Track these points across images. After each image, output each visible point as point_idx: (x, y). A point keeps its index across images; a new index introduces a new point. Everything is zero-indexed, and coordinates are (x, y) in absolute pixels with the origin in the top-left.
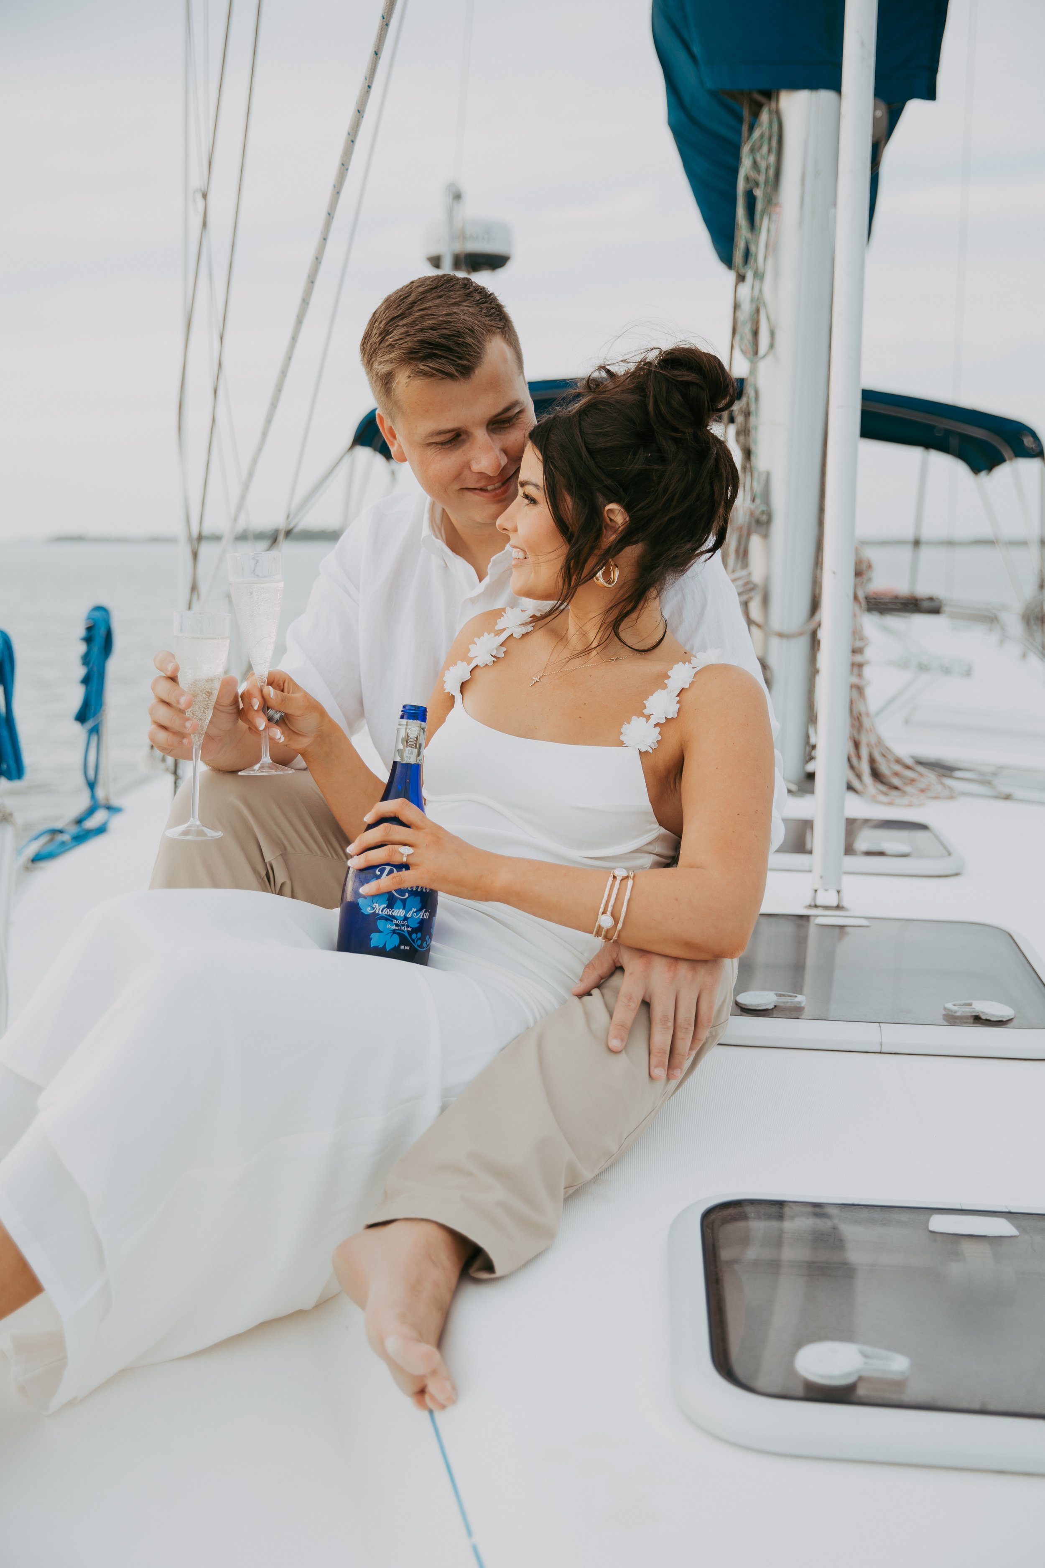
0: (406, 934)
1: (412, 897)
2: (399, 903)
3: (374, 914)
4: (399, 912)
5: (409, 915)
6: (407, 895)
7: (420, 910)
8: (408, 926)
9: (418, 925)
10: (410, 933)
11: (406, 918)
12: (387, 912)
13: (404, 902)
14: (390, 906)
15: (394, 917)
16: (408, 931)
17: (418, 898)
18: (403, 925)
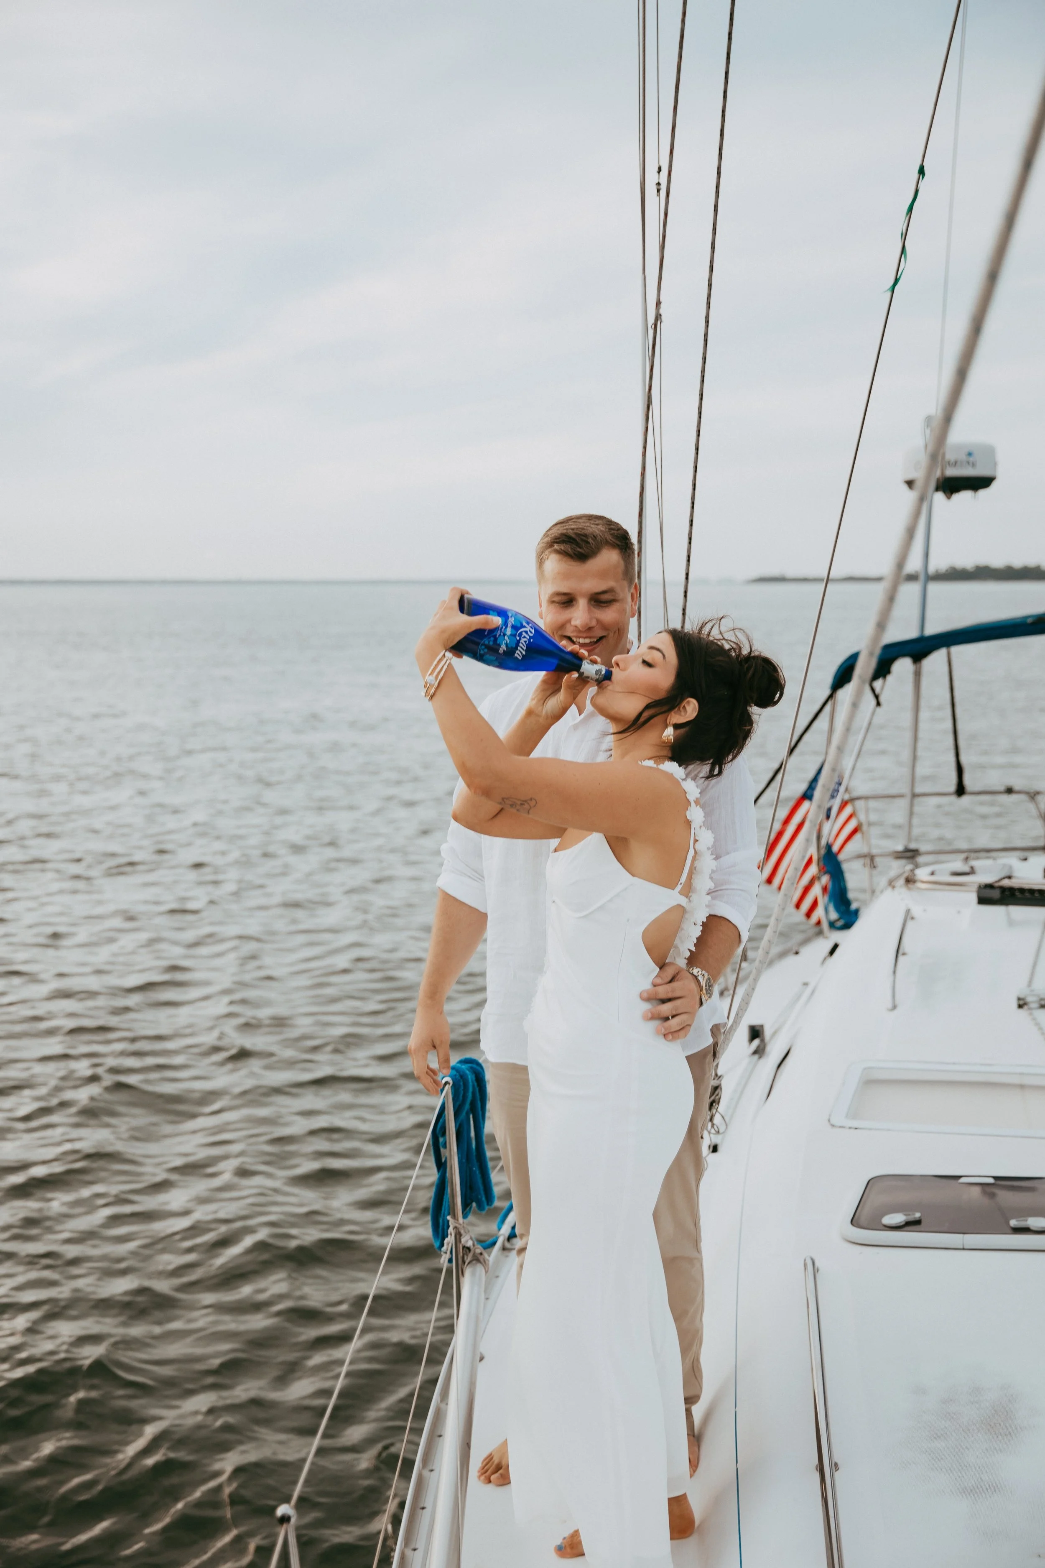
0: (495, 634)
1: (516, 642)
2: (514, 632)
3: (508, 617)
4: (509, 631)
5: (506, 637)
6: (518, 638)
7: (507, 646)
8: (500, 635)
9: (498, 642)
10: (495, 637)
11: (504, 635)
12: (510, 625)
13: (515, 636)
14: (513, 627)
15: (506, 627)
16: (497, 635)
17: (514, 646)
18: (501, 632)
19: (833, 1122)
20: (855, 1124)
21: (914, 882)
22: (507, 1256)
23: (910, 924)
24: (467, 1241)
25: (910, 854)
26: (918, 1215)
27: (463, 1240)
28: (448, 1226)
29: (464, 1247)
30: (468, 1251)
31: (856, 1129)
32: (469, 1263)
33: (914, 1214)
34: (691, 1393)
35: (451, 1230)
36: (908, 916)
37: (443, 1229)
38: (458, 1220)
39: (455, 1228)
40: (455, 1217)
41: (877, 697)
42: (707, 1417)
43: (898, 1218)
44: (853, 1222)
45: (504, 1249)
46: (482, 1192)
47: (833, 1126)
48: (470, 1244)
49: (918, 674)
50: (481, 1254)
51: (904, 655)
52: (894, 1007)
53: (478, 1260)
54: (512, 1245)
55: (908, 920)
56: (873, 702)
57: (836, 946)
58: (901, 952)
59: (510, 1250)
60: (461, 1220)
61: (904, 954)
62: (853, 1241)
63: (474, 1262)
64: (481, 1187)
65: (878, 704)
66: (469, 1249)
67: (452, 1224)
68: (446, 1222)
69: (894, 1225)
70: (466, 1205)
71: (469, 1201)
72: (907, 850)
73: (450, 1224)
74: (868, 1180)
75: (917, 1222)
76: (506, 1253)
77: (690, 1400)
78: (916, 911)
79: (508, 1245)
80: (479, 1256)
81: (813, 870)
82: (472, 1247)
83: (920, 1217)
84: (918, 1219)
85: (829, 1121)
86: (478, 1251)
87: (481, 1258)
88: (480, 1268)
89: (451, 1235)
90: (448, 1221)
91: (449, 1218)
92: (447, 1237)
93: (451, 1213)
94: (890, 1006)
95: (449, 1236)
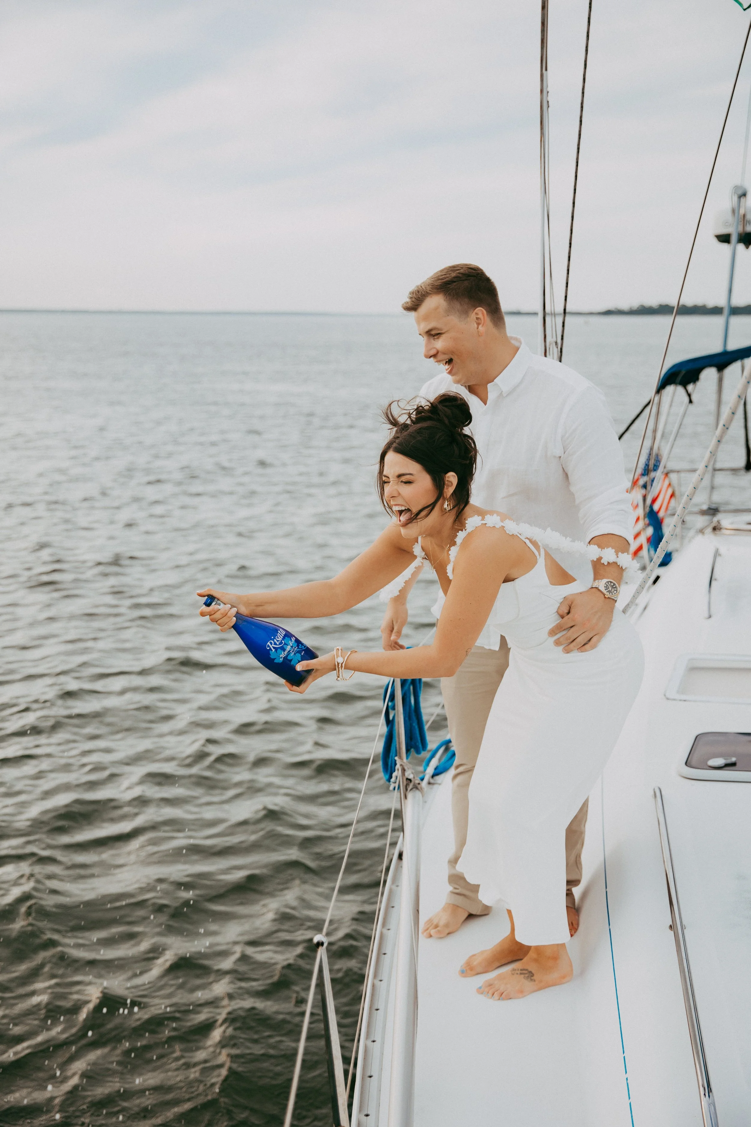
7: (291, 640)
8: (295, 648)
19: (668, 696)
20: (684, 697)
21: (720, 529)
22: (431, 788)
23: (719, 559)
24: (409, 774)
25: (713, 511)
26: (734, 759)
27: (407, 774)
28: (396, 764)
29: (407, 779)
30: (409, 781)
31: (685, 701)
32: (411, 790)
33: (731, 758)
34: (573, 877)
35: (398, 766)
36: (717, 554)
37: (391, 767)
38: (402, 760)
39: (401, 765)
40: (401, 758)
41: (689, 395)
42: (585, 895)
43: (720, 761)
44: (687, 764)
45: (429, 783)
46: (419, 741)
47: (668, 699)
48: (411, 777)
49: (720, 380)
50: (419, 784)
51: (711, 366)
52: (710, 617)
53: (417, 788)
54: (435, 780)
55: (717, 556)
56: (687, 399)
57: (658, 578)
58: (713, 578)
59: (433, 784)
60: (405, 760)
61: (716, 580)
62: (686, 776)
63: (414, 789)
64: (419, 738)
65: (691, 401)
66: (410, 780)
67: (399, 762)
68: (393, 761)
69: (718, 766)
70: (408, 750)
71: (409, 748)
72: (710, 509)
73: (397, 762)
74: (696, 736)
75: (734, 764)
76: (431, 786)
77: (571, 883)
78: (722, 550)
79: (432, 781)
80: (418, 785)
81: (641, 524)
82: (412, 780)
83: (735, 761)
84: (733, 762)
85: (665, 695)
86: (417, 782)
87: (419, 786)
88: (418, 793)
89: (398, 770)
90: (395, 761)
91: (396, 758)
92: (394, 772)
93: (398, 754)
94: (707, 615)
95: (396, 771)
